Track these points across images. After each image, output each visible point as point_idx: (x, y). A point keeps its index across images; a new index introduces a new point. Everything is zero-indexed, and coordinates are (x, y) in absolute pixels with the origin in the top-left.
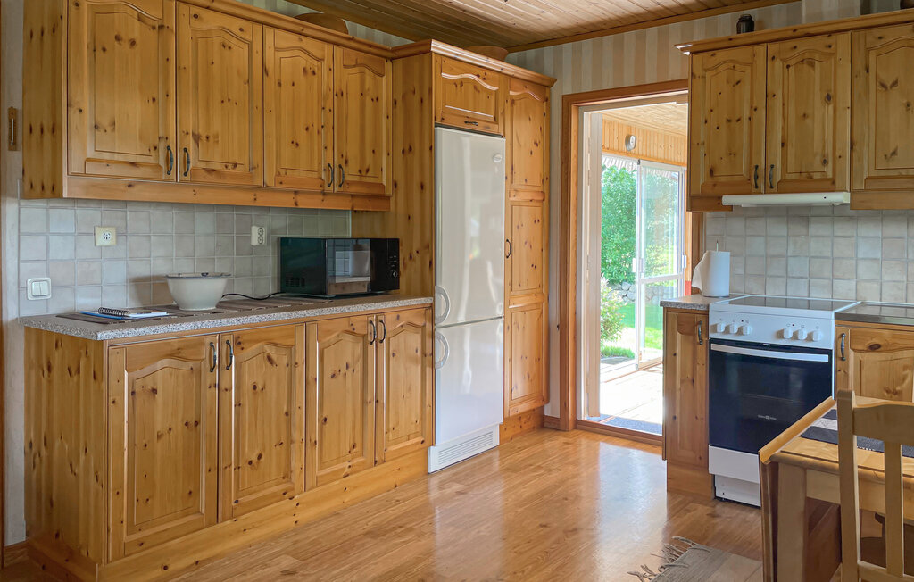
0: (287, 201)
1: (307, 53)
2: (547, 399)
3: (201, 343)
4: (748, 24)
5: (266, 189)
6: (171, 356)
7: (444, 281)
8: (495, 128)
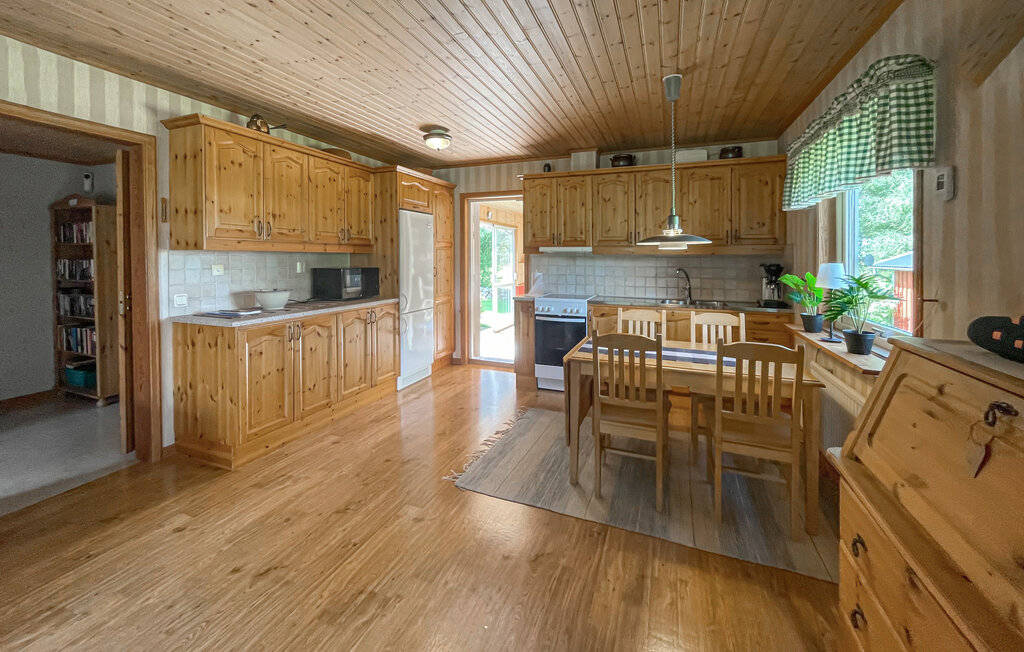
0: (320, 249)
1: (331, 170)
2: (454, 349)
3: (284, 327)
4: (548, 168)
5: (310, 243)
6: (269, 334)
7: (403, 291)
8: (428, 210)
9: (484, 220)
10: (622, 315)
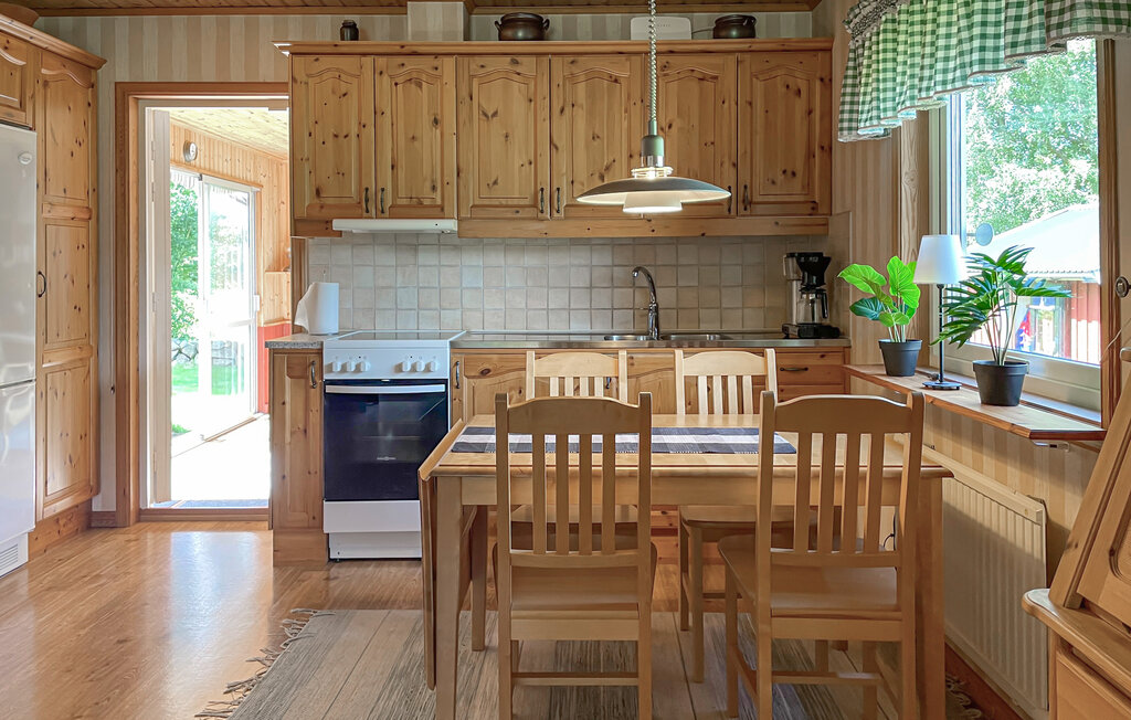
2: (96, 489)
4: (352, 31)
9: (178, 163)
10: (535, 368)
